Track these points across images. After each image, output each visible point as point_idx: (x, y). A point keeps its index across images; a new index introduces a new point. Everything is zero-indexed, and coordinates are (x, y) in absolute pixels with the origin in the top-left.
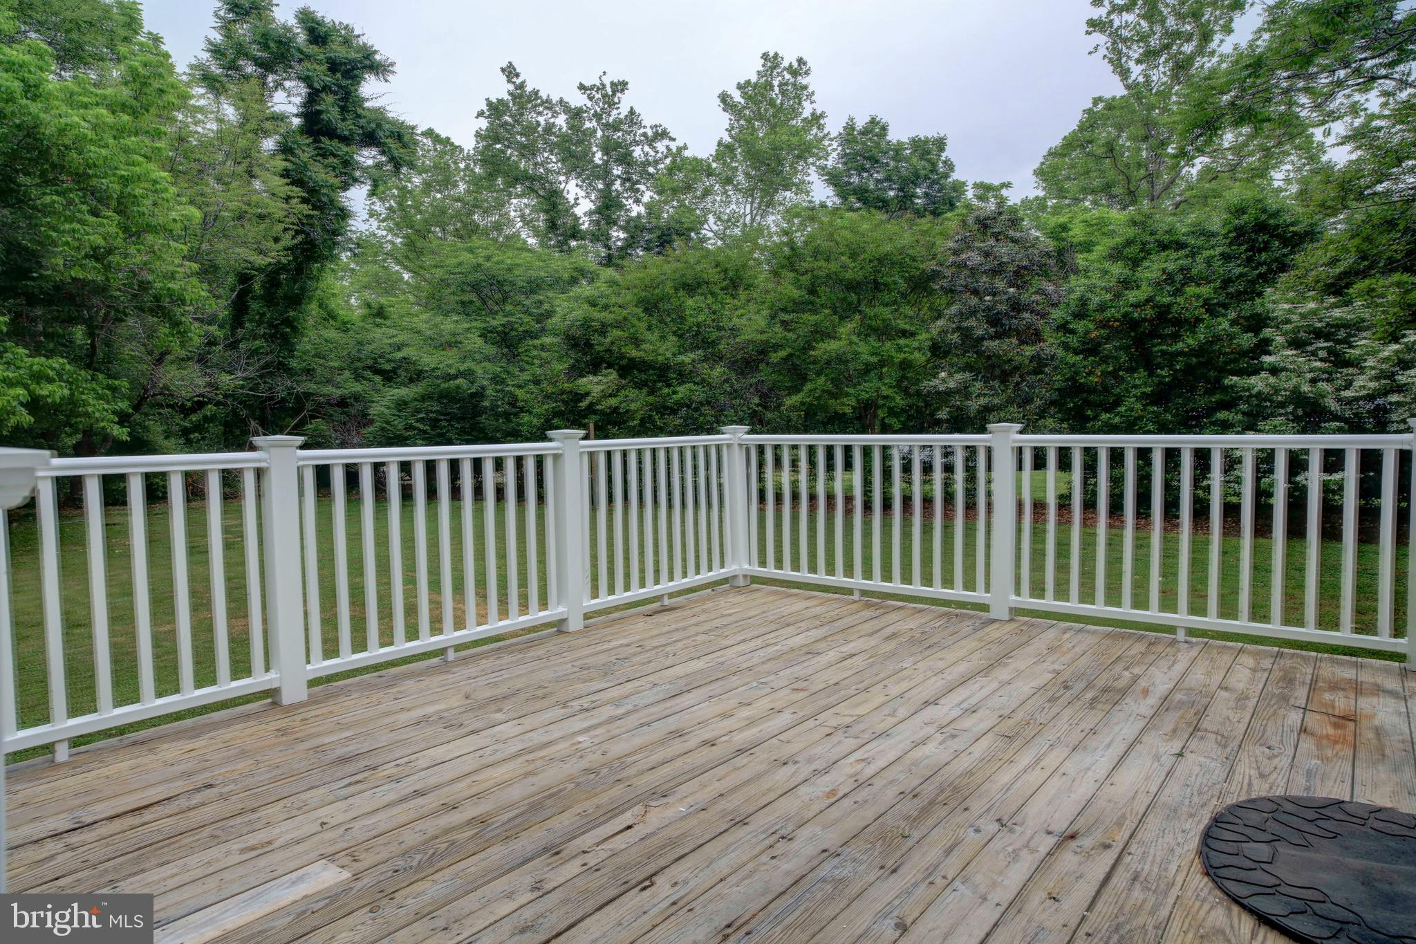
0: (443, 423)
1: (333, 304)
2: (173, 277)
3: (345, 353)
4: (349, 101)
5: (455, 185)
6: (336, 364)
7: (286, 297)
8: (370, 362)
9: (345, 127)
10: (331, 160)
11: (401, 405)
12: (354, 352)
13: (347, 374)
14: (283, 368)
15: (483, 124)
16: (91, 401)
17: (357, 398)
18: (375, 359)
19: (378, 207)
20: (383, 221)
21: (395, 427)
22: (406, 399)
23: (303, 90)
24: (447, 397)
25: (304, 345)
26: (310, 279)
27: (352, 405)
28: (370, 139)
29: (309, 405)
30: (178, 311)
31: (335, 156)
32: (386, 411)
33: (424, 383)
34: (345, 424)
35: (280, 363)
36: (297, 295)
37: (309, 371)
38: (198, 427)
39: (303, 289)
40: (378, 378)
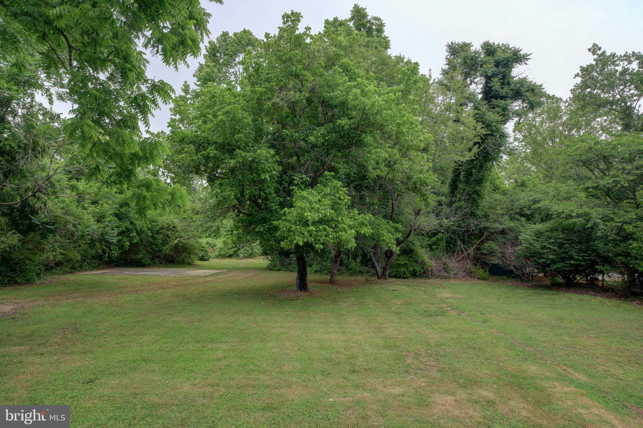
0: (567, 246)
1: (498, 182)
2: (421, 172)
3: (504, 206)
4: (505, 79)
5: (561, 117)
6: (501, 212)
7: (475, 180)
8: (518, 211)
9: (503, 92)
10: (497, 109)
11: (538, 234)
12: (509, 206)
13: (506, 217)
14: (473, 214)
15: (579, 80)
16: (385, 233)
17: (511, 229)
18: (521, 209)
19: (519, 136)
20: (522, 142)
21: (535, 247)
22: (541, 230)
23: (483, 81)
24: (566, 229)
25: (484, 203)
26: (486, 170)
27: (509, 234)
28: (517, 95)
29: (486, 234)
30: (424, 189)
31: (498, 107)
32: (529, 238)
33: (552, 222)
34: (504, 243)
35: (472, 212)
36: (480, 179)
37: (486, 216)
38: (434, 243)
39: (483, 176)
40: (523, 219)
